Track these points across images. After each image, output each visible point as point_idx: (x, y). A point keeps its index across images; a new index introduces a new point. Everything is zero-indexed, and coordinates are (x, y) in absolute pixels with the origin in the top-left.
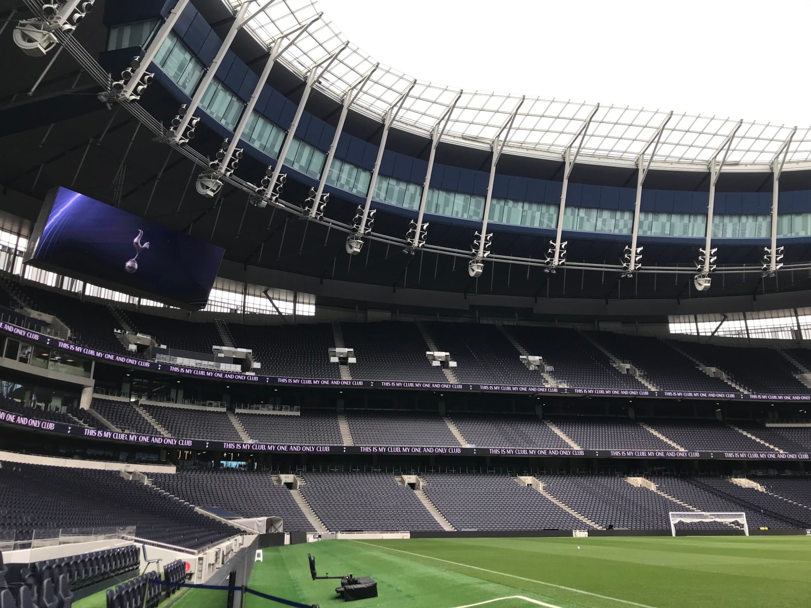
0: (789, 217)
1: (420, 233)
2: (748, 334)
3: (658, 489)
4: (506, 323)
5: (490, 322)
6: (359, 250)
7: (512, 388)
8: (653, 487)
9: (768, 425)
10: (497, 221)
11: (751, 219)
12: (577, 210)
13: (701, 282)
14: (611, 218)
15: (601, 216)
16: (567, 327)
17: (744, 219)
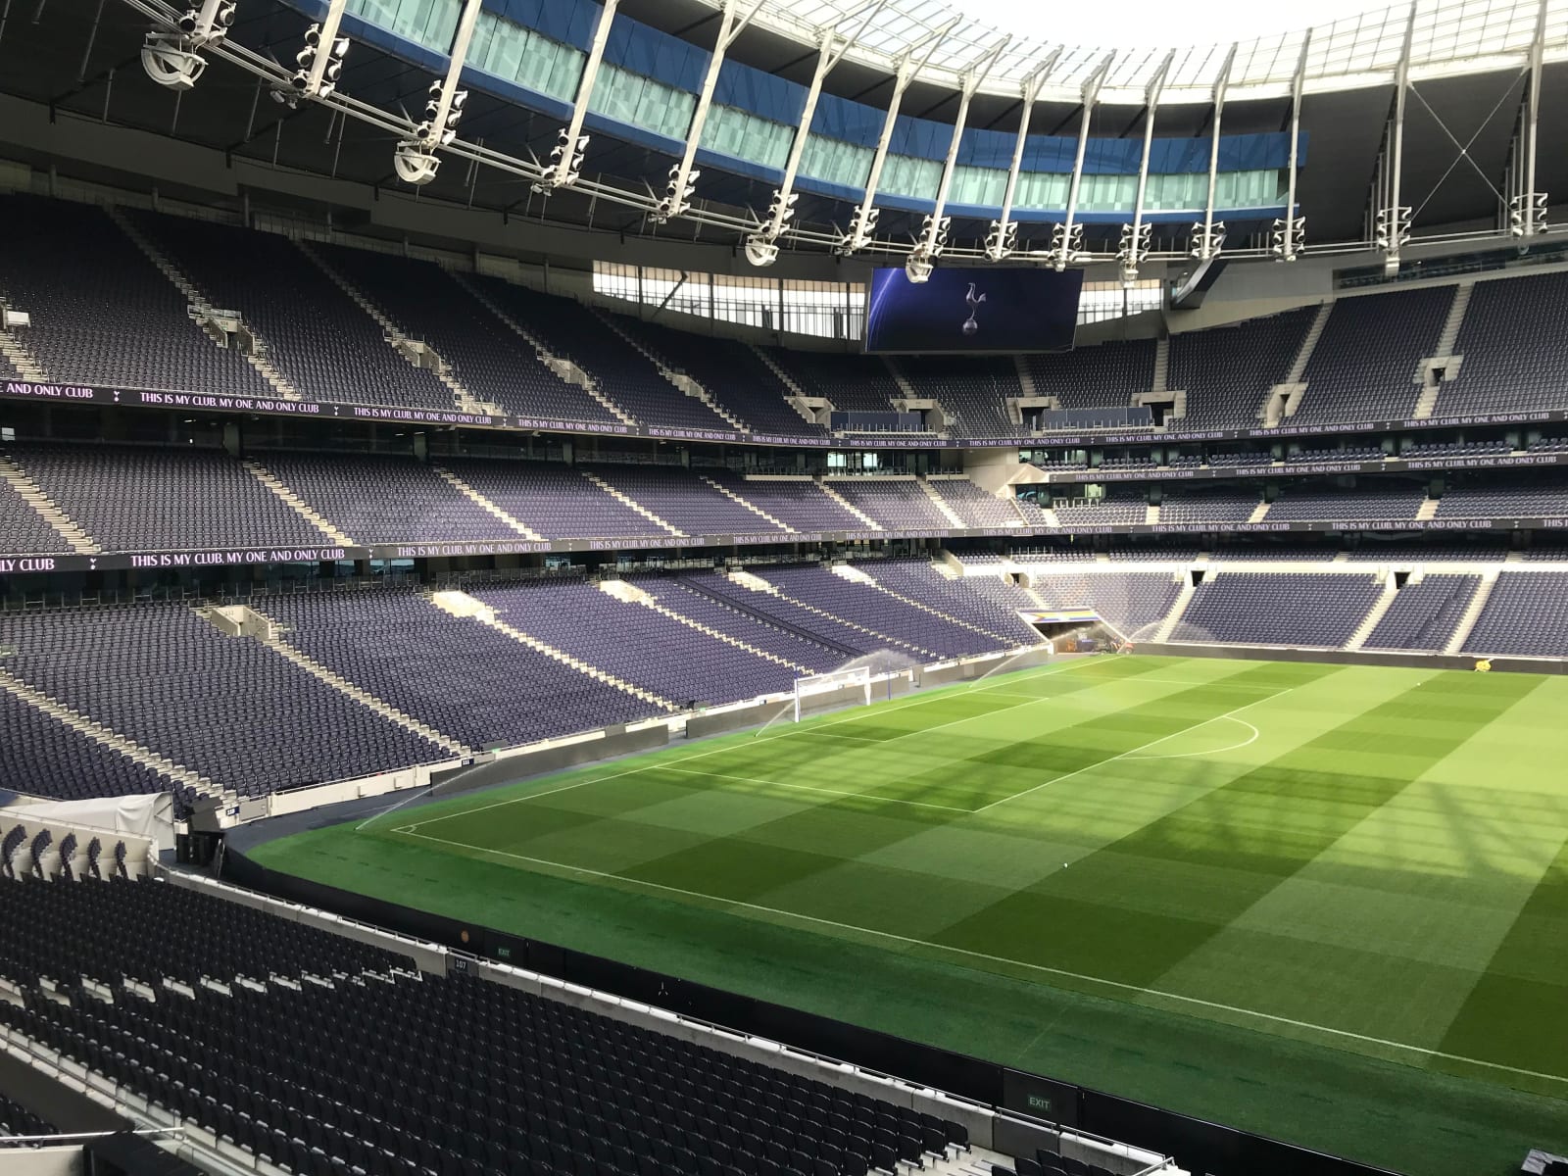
0: (896, 159)
1: (329, 60)
2: (712, 309)
3: (656, 603)
4: (310, 236)
5: (277, 230)
6: (190, 82)
7: (413, 415)
8: (646, 599)
9: (749, 478)
10: (475, 62)
11: (850, 150)
12: (613, 70)
13: (762, 252)
14: (662, 102)
15: (647, 96)
16: (424, 257)
17: (841, 147)
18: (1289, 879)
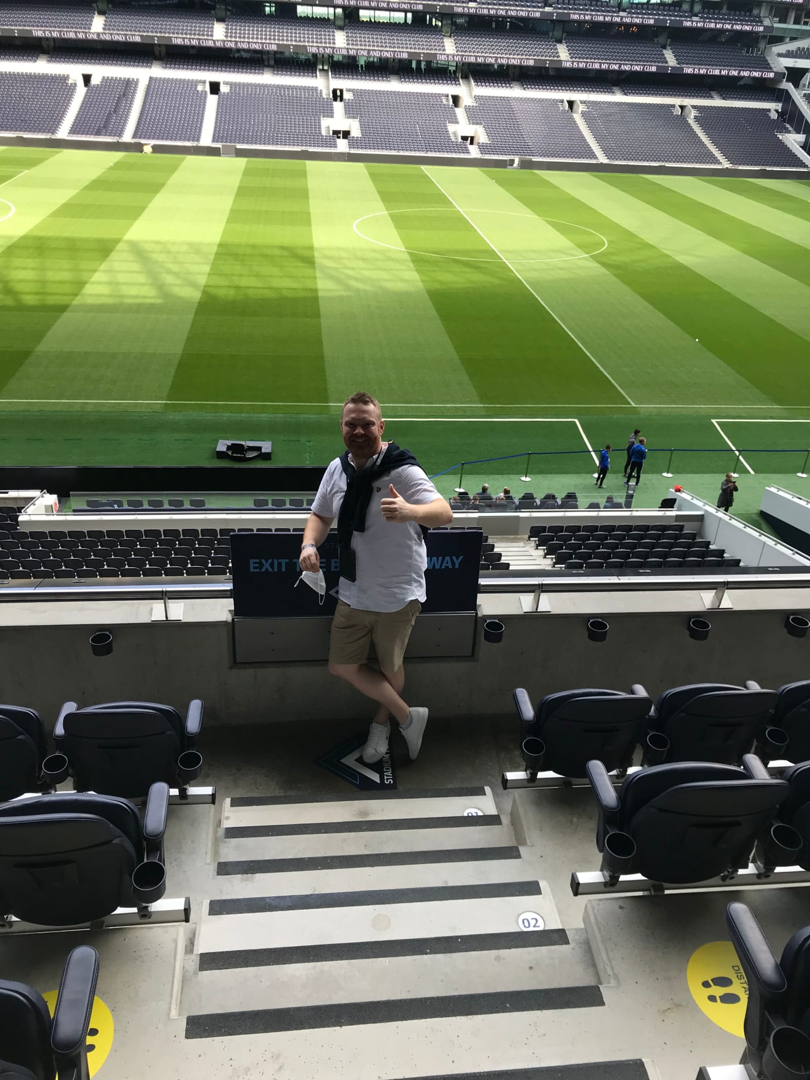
18: (65, 314)
